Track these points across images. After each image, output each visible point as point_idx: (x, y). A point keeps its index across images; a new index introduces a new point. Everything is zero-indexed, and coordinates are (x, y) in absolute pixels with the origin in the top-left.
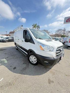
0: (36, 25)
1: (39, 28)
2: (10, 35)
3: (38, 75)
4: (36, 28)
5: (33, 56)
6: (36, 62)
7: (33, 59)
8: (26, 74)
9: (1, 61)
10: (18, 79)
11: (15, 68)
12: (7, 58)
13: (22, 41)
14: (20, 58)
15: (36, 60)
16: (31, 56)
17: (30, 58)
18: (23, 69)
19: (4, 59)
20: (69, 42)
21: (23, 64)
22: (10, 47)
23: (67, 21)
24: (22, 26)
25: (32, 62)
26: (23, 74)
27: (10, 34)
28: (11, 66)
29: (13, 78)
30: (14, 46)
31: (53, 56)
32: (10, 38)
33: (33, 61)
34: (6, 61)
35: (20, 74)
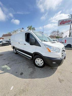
0: (31, 27)
1: (35, 30)
2: (3, 39)
3: (48, 76)
4: (32, 30)
5: (39, 59)
6: (42, 65)
7: (39, 62)
8: (36, 78)
9: (3, 68)
10: (29, 84)
11: (22, 74)
12: (8, 64)
13: (24, 44)
14: (23, 62)
15: (43, 62)
16: (37, 59)
17: (36, 61)
18: (31, 73)
19: (6, 66)
20: (64, 43)
21: (29, 68)
22: (7, 52)
23: (61, 24)
24: (23, 28)
25: (38, 65)
26: (33, 78)
27: (3, 37)
28: (17, 72)
29: (24, 84)
30: (12, 50)
31: (59, 56)
32: (4, 42)
33: (39, 63)
34: (9, 67)
35: (30, 79)
